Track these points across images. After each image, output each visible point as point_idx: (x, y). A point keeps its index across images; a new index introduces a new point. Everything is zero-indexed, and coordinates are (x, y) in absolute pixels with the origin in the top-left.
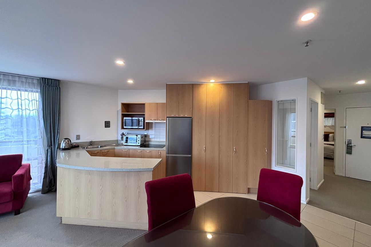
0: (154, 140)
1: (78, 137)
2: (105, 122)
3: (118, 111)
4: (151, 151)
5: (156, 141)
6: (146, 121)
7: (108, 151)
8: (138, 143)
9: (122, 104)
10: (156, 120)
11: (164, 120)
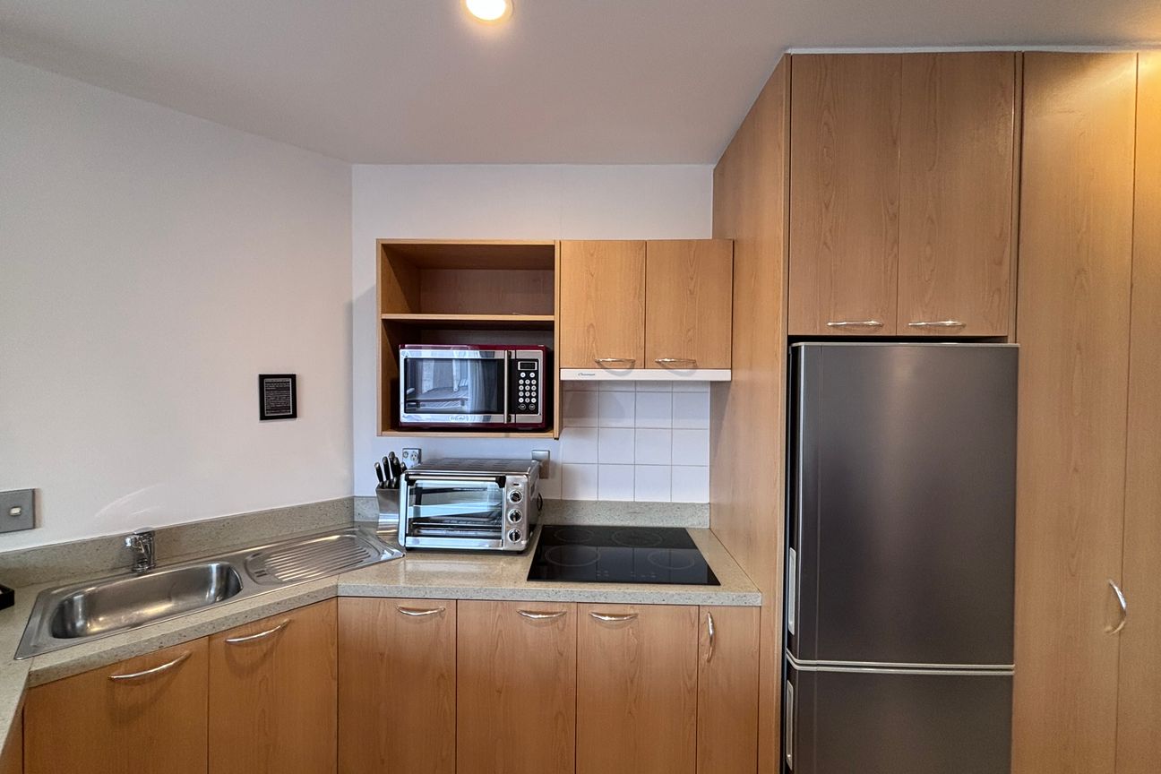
0: (594, 498)
1: (19, 510)
2: (262, 378)
3: (350, 308)
4: (637, 610)
5: (611, 506)
6: (567, 374)
7: (284, 627)
8: (505, 535)
9: (384, 246)
10: (638, 363)
11: (694, 362)
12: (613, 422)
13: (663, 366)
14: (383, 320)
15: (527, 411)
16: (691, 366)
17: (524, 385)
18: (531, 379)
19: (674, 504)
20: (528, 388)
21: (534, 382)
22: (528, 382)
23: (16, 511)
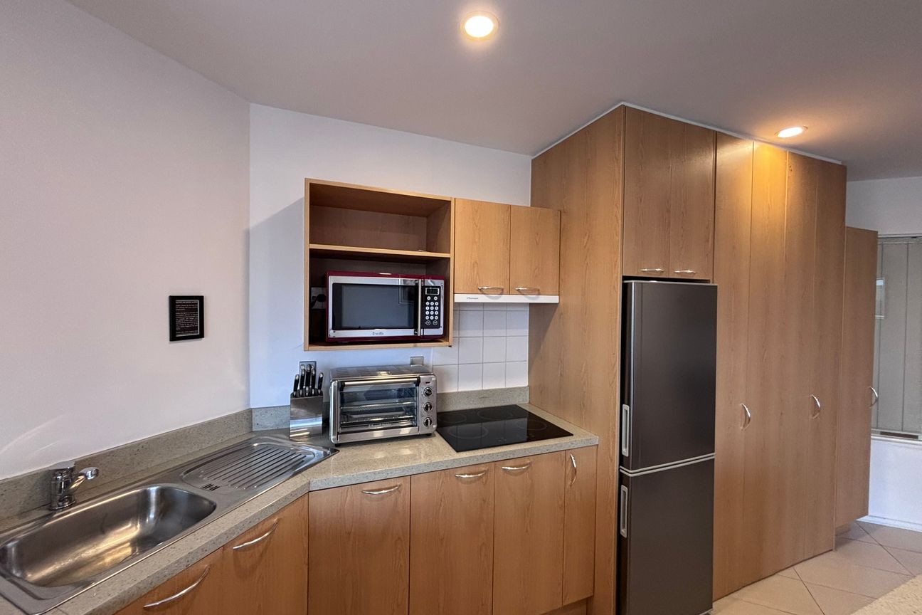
2: (174, 298)
3: (247, 233)
4: (530, 460)
5: (468, 395)
6: (459, 298)
8: (421, 421)
9: (312, 185)
10: (505, 291)
11: (539, 290)
12: (469, 333)
13: (520, 293)
14: (310, 250)
15: (432, 327)
16: (537, 293)
17: (430, 306)
18: (435, 301)
19: (508, 389)
20: (432, 308)
21: (437, 304)
22: (432, 304)
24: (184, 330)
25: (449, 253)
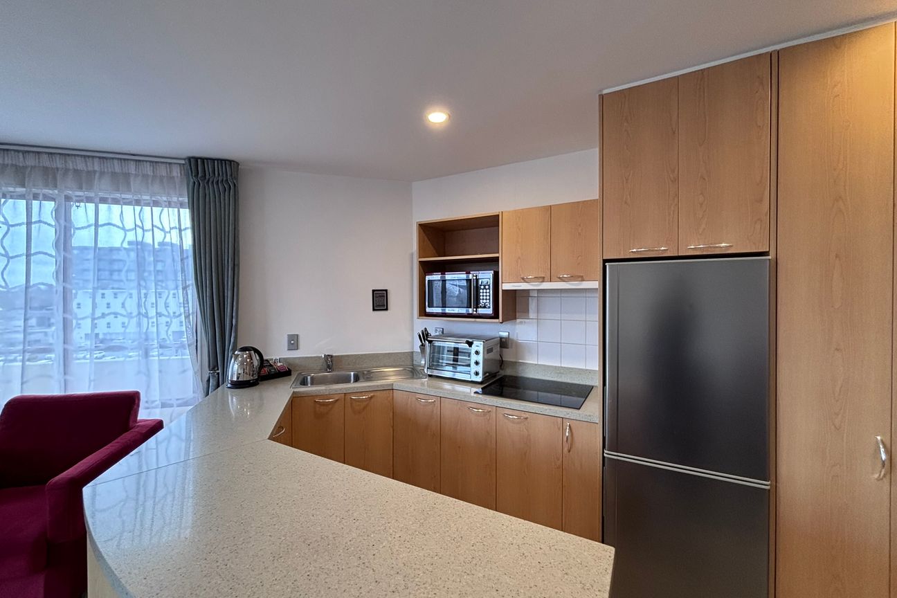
0: (535, 362)
1: (294, 342)
2: (373, 291)
3: (412, 255)
4: (527, 415)
5: (545, 369)
6: (505, 286)
7: (371, 397)
8: (473, 372)
9: (420, 225)
10: (546, 279)
11: (582, 277)
12: (548, 316)
13: (562, 280)
14: (420, 262)
15: (485, 307)
16: (580, 279)
17: (483, 292)
18: (486, 289)
19: (587, 370)
20: (485, 294)
21: (488, 291)
22: (485, 291)
23: (292, 342)
24: (379, 306)
25: (498, 253)
